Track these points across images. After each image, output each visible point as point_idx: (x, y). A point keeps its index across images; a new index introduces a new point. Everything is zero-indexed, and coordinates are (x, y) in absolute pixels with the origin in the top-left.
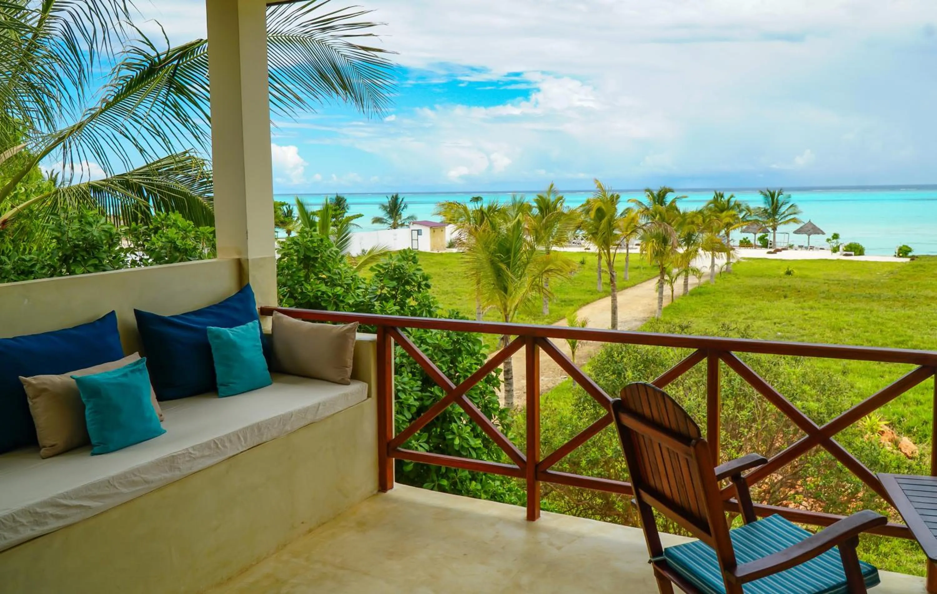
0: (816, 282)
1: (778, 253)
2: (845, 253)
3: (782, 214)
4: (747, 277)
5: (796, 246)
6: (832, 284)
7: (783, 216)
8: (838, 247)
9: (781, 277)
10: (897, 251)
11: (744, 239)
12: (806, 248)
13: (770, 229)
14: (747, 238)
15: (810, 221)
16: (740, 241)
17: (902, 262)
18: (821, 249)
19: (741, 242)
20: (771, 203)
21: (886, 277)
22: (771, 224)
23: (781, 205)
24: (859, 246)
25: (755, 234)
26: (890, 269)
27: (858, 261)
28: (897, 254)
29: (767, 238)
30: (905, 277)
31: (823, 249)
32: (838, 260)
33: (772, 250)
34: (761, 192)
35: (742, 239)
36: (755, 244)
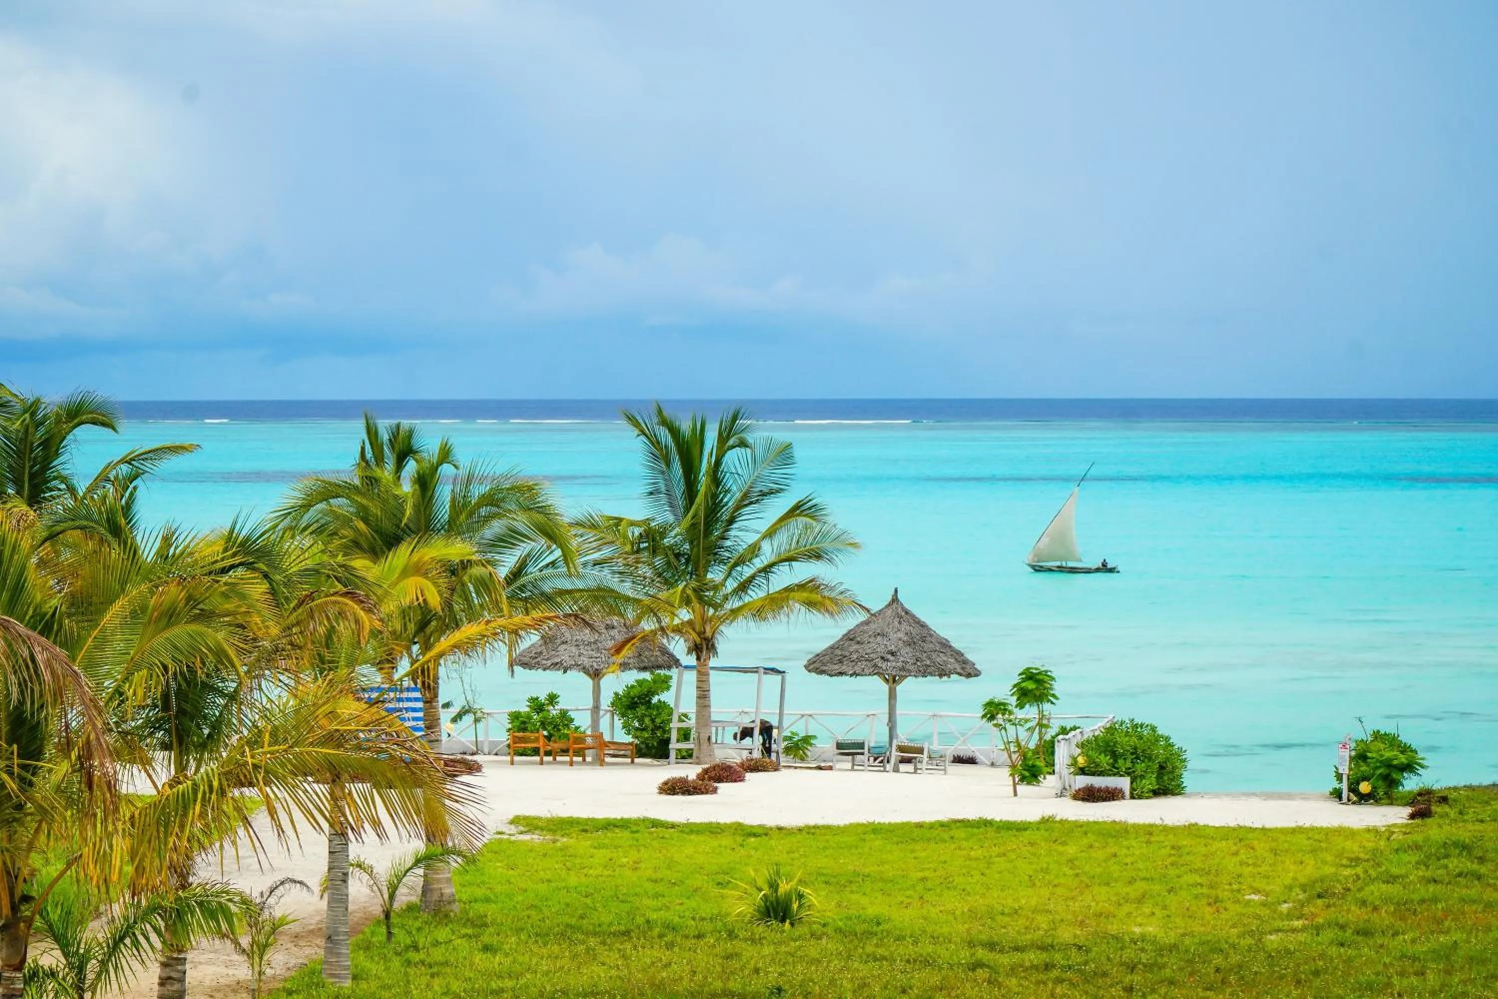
0: (927, 962)
1: (724, 788)
2: (1082, 781)
3: (741, 561)
4: (542, 936)
5: (824, 745)
6: (1013, 970)
7: (747, 571)
8: (1048, 749)
9: (732, 935)
10: (1345, 770)
11: (538, 706)
12: (880, 758)
13: (678, 647)
14: (553, 699)
15: (895, 599)
16: (515, 716)
17: (1374, 831)
18: (959, 760)
19: (519, 723)
20: (679, 490)
21: (1289, 916)
22: (685, 615)
23: (739, 507)
24: (1156, 738)
25: (596, 675)
26: (1310, 870)
27: (1149, 831)
28: (1345, 786)
29: (667, 697)
30: (1384, 918)
31: (971, 761)
32: (1046, 822)
33: (691, 772)
34: (632, 420)
35: (524, 708)
36: (598, 737)
